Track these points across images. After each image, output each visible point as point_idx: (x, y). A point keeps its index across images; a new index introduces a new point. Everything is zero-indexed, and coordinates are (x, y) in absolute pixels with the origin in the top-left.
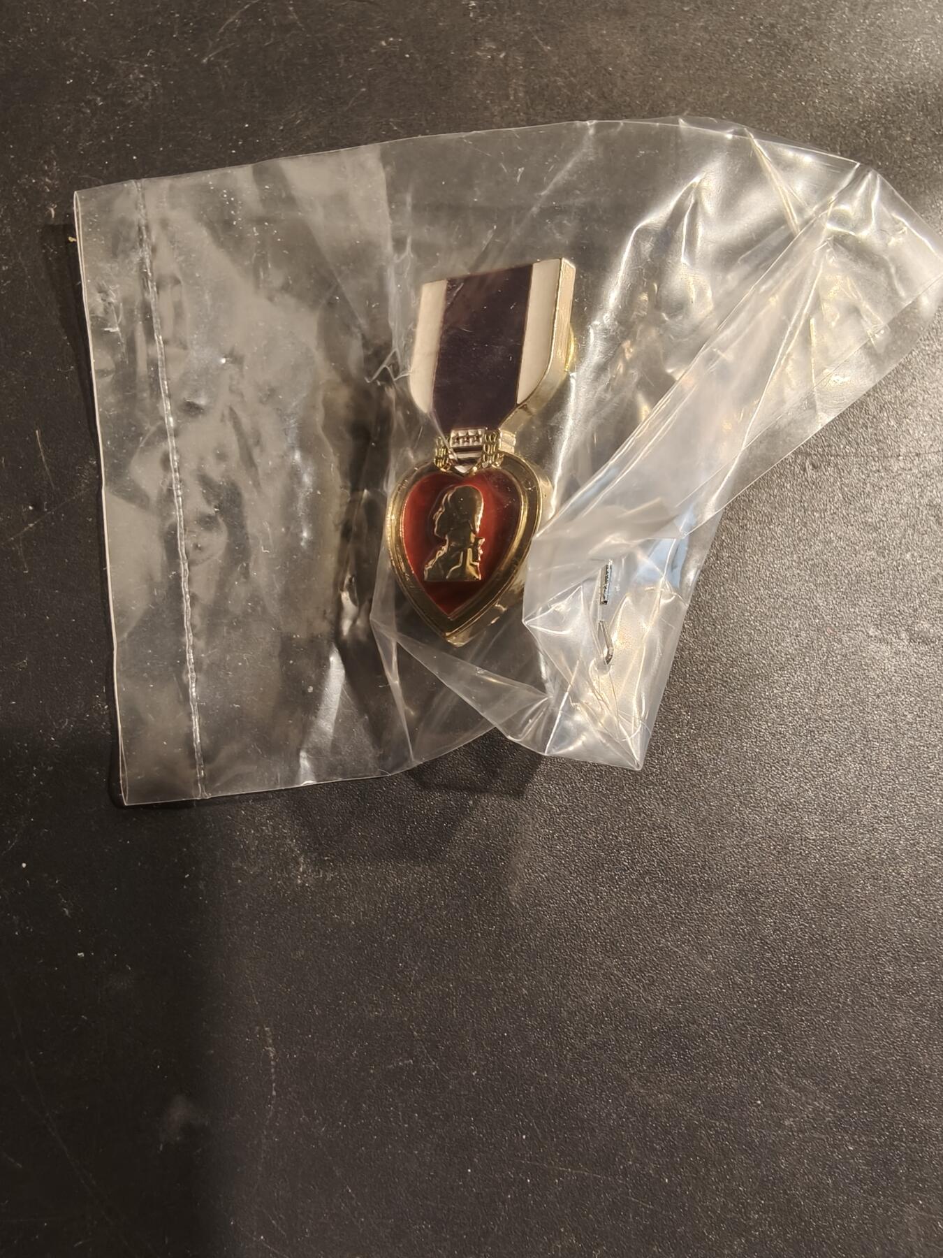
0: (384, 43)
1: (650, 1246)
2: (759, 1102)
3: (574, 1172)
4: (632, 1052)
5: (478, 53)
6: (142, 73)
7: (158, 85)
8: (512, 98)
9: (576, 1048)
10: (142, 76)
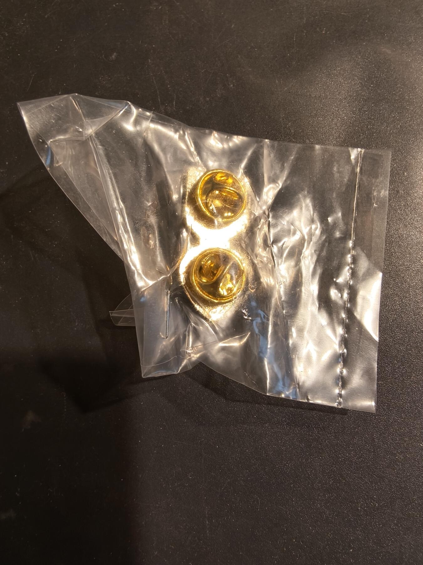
0: (114, 6)
1: (210, 473)
2: (255, 416)
3: (181, 442)
4: (204, 396)
5: (151, 7)
6: (23, 22)
7: (29, 27)
8: (163, 24)
9: (182, 394)
10: (22, 24)
